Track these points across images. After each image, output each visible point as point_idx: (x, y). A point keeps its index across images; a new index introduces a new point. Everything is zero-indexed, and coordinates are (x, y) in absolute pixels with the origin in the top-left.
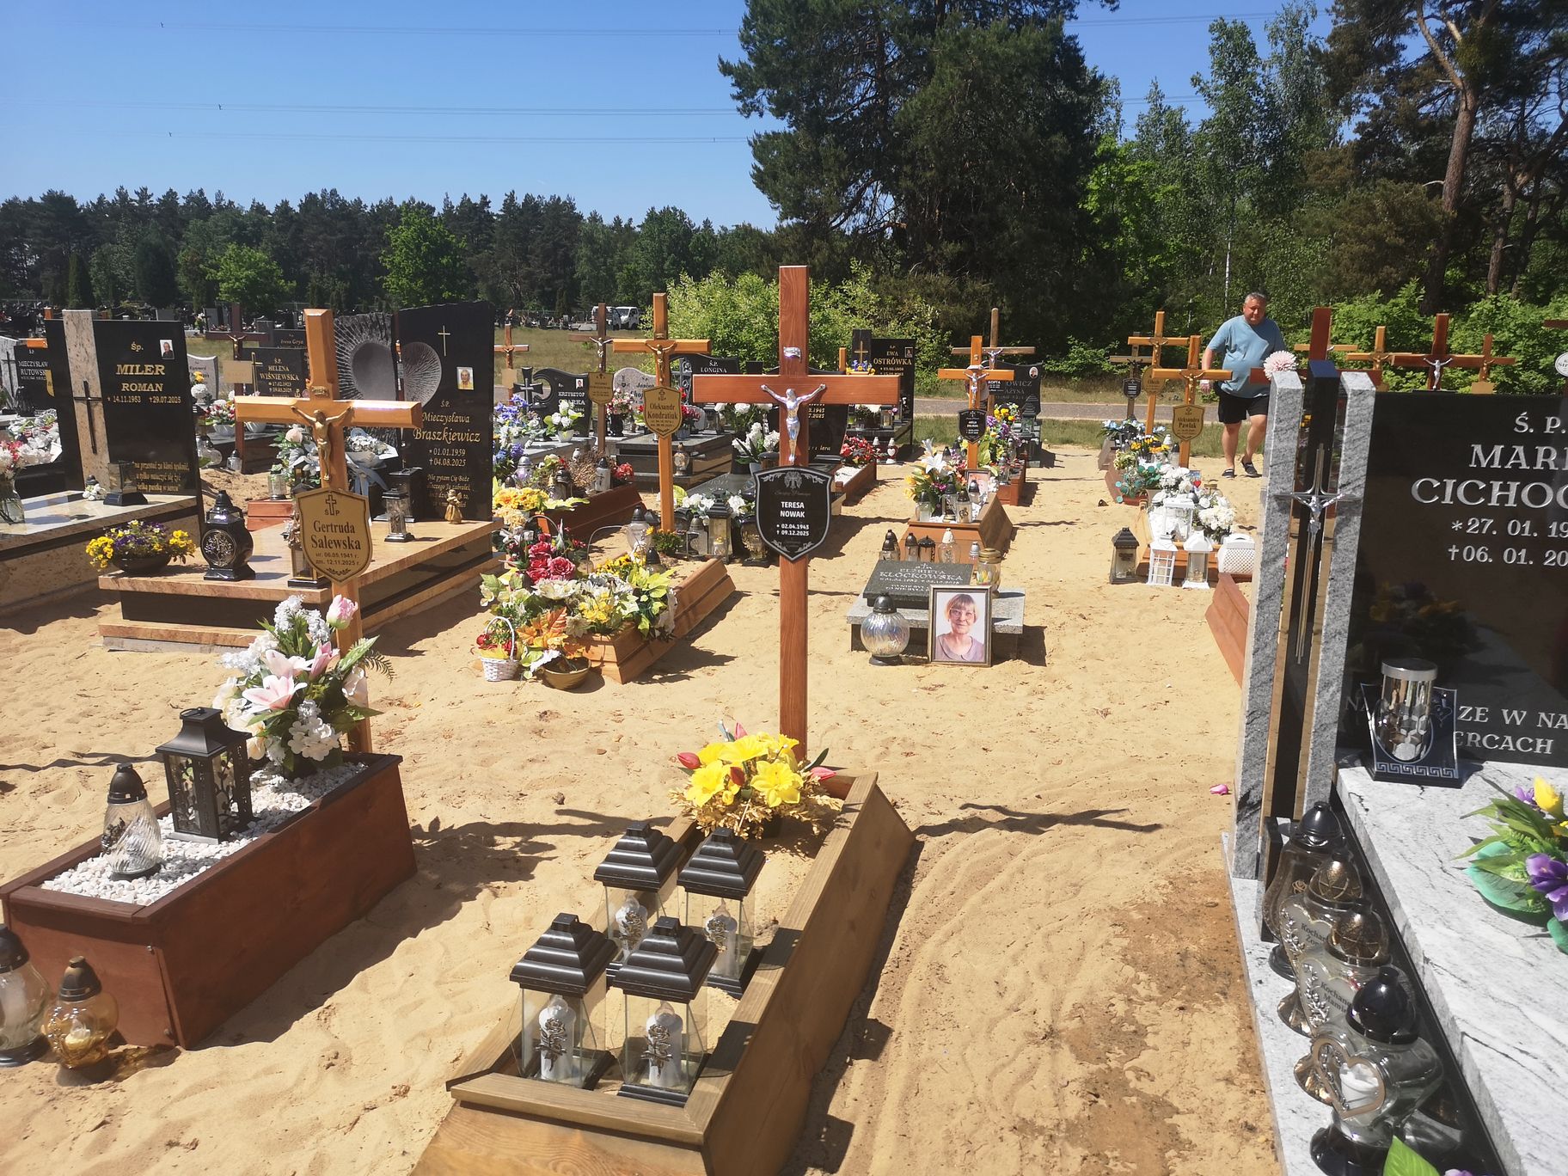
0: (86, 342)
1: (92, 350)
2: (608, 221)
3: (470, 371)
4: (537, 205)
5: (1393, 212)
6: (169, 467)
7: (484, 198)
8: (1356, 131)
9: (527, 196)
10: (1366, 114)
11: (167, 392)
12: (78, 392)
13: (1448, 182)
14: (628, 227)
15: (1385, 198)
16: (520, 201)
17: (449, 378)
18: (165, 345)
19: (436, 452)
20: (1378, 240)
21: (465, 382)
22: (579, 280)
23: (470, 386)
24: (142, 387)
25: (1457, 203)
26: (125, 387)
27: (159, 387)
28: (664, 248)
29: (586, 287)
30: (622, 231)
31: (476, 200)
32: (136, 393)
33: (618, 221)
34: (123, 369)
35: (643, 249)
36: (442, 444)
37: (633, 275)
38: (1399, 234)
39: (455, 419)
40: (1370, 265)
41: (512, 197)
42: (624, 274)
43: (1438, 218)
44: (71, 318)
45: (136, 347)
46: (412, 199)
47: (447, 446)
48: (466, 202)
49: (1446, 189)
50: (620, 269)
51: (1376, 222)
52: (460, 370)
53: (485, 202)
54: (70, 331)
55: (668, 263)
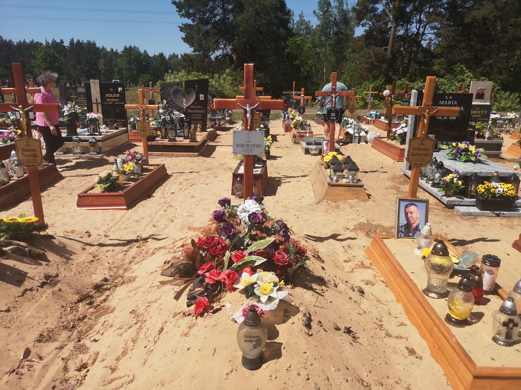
0: (97, 88)
1: (99, 90)
2: (109, 50)
3: (203, 95)
4: (82, 44)
5: (376, 55)
6: (120, 120)
7: (62, 40)
8: (364, 32)
9: (78, 40)
10: (368, 27)
11: (120, 101)
12: (94, 101)
13: (389, 47)
14: (116, 53)
15: (373, 52)
16: (75, 42)
17: (198, 97)
18: (120, 89)
19: (194, 115)
20: (372, 63)
21: (202, 98)
22: (101, 70)
23: (203, 99)
24: (113, 100)
25: (392, 53)
26: (108, 100)
27: (118, 100)
28: (132, 60)
29: (104, 73)
30: (114, 54)
31: (58, 41)
32: (111, 101)
33: (112, 50)
34: (107, 95)
35: (123, 60)
36: (195, 113)
37: (120, 70)
38: (377, 62)
39: (198, 107)
40: (370, 70)
41: (72, 40)
42: (117, 69)
43: (387, 57)
44: (93, 82)
45: (111, 90)
46: (33, 40)
47: (196, 114)
48: (54, 42)
49: (389, 49)
50: (116, 67)
51: (371, 58)
52: (200, 95)
53: (62, 42)
54: (92, 85)
55: (133, 65)
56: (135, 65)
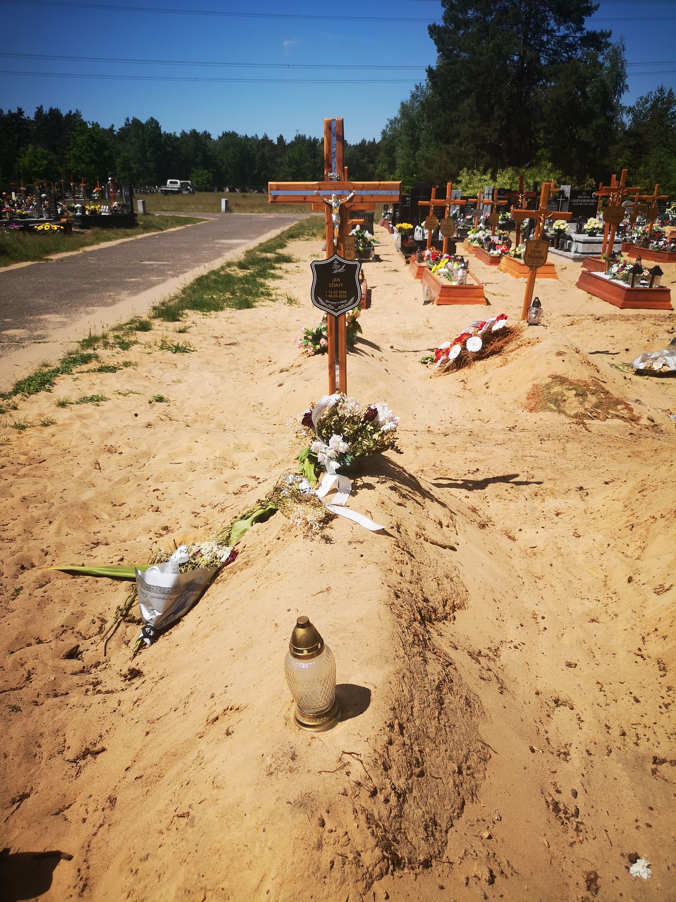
16: (46, 110)
28: (146, 144)
31: (13, 110)
35: (132, 144)
41: (40, 110)
53: (20, 112)
55: (148, 154)
56: (152, 154)
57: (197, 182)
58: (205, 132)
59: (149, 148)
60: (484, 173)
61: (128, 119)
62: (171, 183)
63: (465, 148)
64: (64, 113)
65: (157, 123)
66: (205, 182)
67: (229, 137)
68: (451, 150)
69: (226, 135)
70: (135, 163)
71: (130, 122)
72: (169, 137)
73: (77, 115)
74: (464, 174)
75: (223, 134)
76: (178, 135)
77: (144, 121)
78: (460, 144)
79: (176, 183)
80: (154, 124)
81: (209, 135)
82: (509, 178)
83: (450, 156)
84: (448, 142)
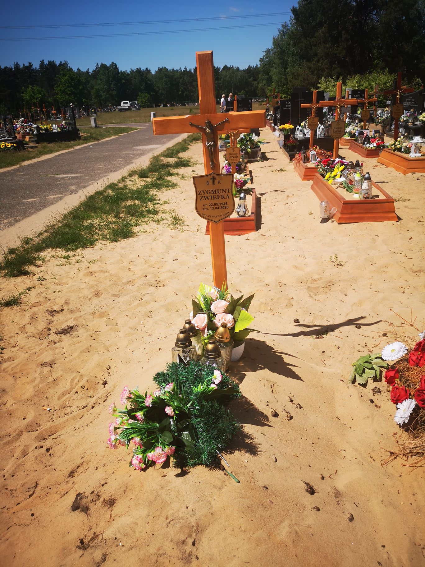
7: (30, 63)
28: (110, 79)
31: (27, 64)
33: (79, 70)
41: (42, 62)
48: (17, 66)
50: (93, 88)
57: (142, 102)
58: (147, 69)
59: (112, 82)
60: (337, 80)
61: (97, 64)
62: (124, 103)
63: (322, 63)
64: (58, 63)
65: (116, 66)
66: (147, 101)
67: (162, 71)
68: (312, 66)
69: (160, 70)
70: (104, 92)
71: (99, 66)
72: (123, 73)
73: (65, 64)
74: (323, 82)
75: (159, 69)
76: (128, 72)
77: (108, 65)
78: (318, 61)
79: (127, 103)
80: (114, 66)
81: (150, 71)
82: (357, 82)
83: (311, 70)
84: (309, 60)
